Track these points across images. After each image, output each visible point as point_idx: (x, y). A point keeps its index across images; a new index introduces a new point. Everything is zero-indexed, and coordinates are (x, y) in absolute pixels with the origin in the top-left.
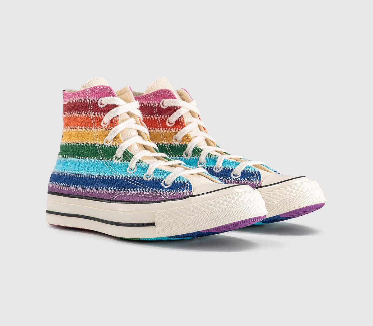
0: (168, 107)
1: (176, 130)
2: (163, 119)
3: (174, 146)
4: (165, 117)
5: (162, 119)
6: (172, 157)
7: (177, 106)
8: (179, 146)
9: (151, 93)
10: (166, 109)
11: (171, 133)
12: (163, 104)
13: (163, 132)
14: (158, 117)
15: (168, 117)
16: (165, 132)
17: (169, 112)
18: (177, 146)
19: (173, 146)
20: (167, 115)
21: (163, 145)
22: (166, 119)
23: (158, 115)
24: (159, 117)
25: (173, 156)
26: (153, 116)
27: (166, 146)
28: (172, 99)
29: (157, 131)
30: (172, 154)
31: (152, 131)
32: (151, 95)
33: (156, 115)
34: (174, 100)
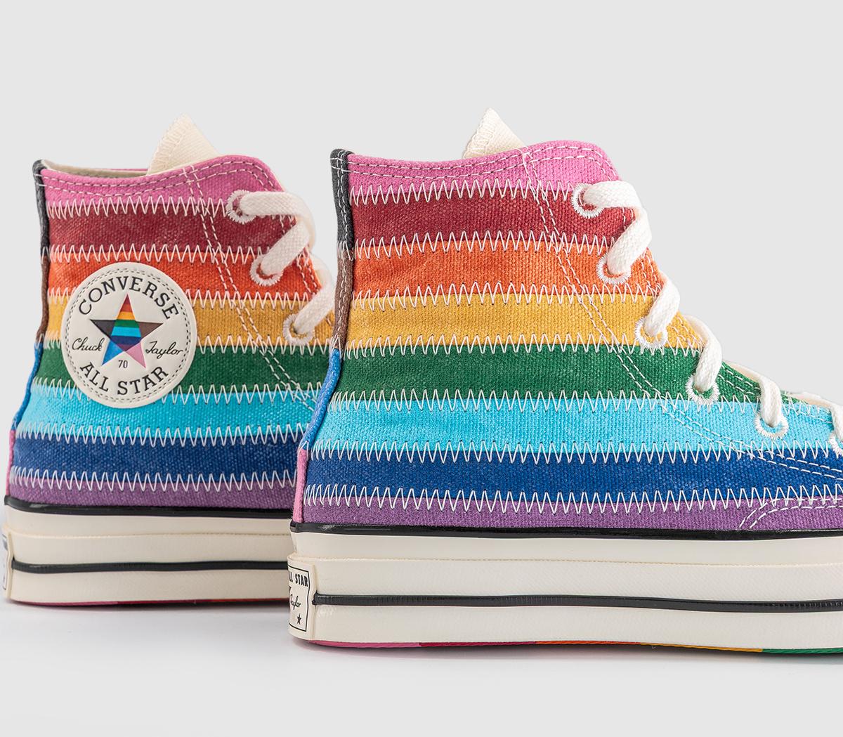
0: (257, 218)
1: (292, 299)
2: (239, 261)
3: (292, 353)
4: (245, 253)
5: (234, 262)
6: (289, 389)
7: (287, 216)
8: (312, 354)
9: (189, 170)
10: (249, 225)
11: (277, 307)
12: (235, 207)
13: (248, 305)
14: (221, 252)
15: (256, 253)
16: (253, 307)
17: (260, 237)
18: (302, 353)
19: (288, 351)
20: (255, 247)
21: (254, 351)
22: (250, 261)
23: (220, 247)
24: (225, 252)
25: (294, 388)
26: (203, 251)
27: (263, 353)
28: (270, 190)
29: (223, 303)
30: (287, 381)
31: (203, 303)
32: (191, 176)
33: (215, 246)
34: (275, 194)
